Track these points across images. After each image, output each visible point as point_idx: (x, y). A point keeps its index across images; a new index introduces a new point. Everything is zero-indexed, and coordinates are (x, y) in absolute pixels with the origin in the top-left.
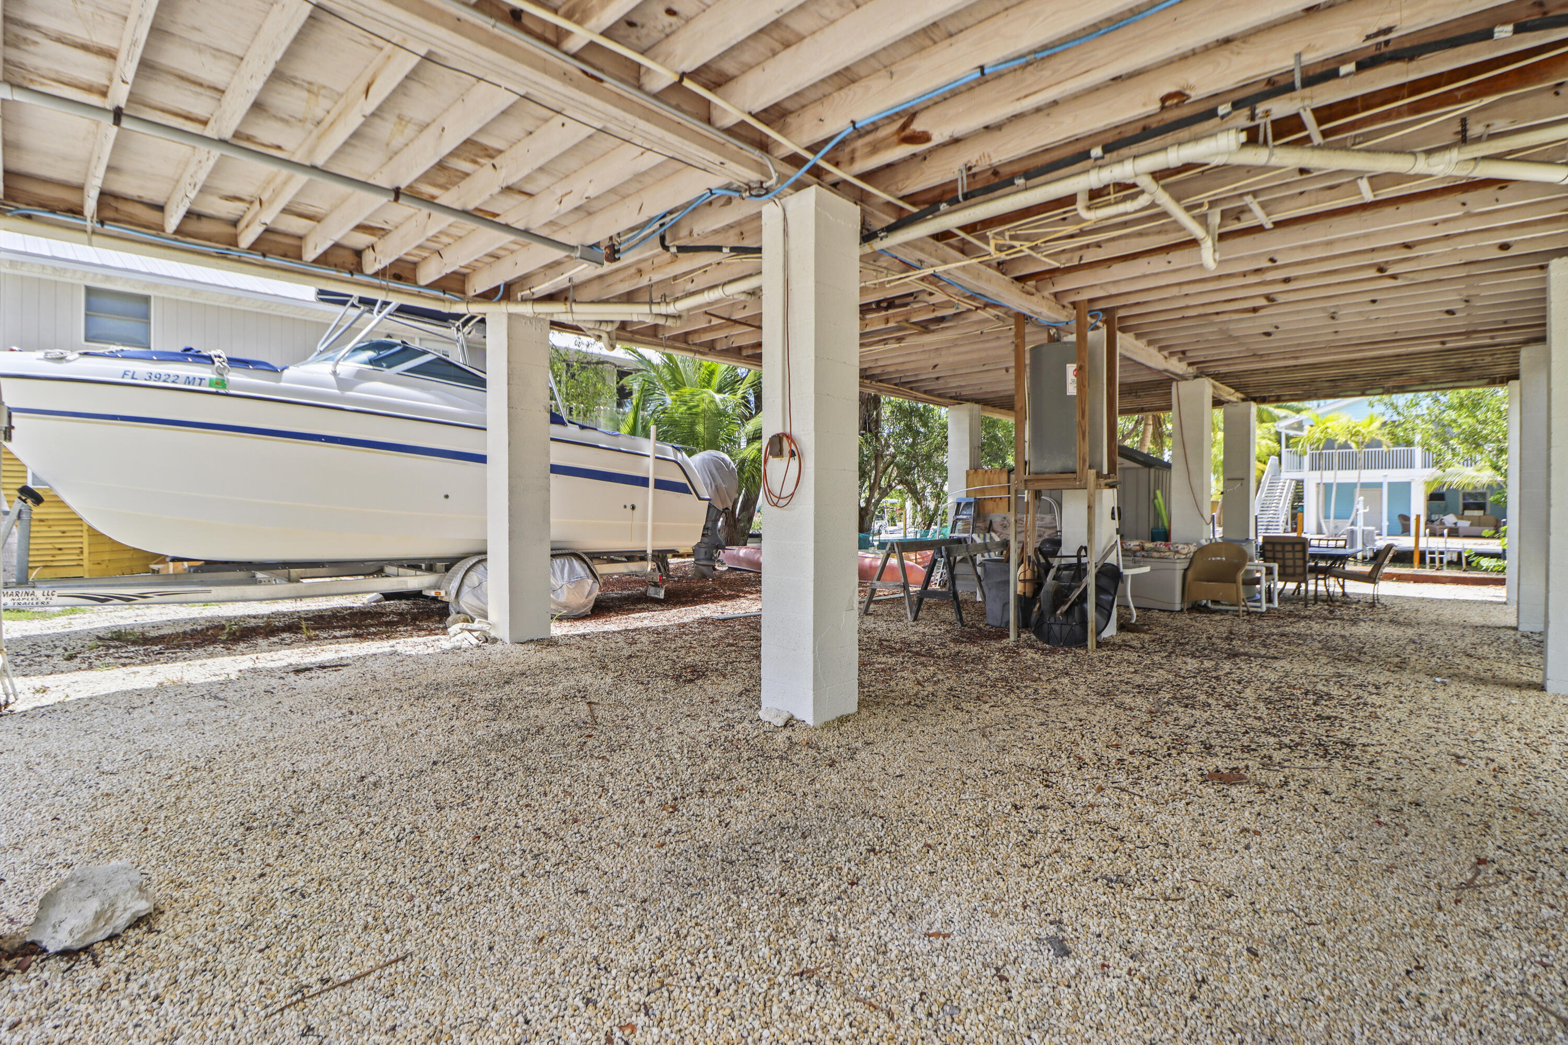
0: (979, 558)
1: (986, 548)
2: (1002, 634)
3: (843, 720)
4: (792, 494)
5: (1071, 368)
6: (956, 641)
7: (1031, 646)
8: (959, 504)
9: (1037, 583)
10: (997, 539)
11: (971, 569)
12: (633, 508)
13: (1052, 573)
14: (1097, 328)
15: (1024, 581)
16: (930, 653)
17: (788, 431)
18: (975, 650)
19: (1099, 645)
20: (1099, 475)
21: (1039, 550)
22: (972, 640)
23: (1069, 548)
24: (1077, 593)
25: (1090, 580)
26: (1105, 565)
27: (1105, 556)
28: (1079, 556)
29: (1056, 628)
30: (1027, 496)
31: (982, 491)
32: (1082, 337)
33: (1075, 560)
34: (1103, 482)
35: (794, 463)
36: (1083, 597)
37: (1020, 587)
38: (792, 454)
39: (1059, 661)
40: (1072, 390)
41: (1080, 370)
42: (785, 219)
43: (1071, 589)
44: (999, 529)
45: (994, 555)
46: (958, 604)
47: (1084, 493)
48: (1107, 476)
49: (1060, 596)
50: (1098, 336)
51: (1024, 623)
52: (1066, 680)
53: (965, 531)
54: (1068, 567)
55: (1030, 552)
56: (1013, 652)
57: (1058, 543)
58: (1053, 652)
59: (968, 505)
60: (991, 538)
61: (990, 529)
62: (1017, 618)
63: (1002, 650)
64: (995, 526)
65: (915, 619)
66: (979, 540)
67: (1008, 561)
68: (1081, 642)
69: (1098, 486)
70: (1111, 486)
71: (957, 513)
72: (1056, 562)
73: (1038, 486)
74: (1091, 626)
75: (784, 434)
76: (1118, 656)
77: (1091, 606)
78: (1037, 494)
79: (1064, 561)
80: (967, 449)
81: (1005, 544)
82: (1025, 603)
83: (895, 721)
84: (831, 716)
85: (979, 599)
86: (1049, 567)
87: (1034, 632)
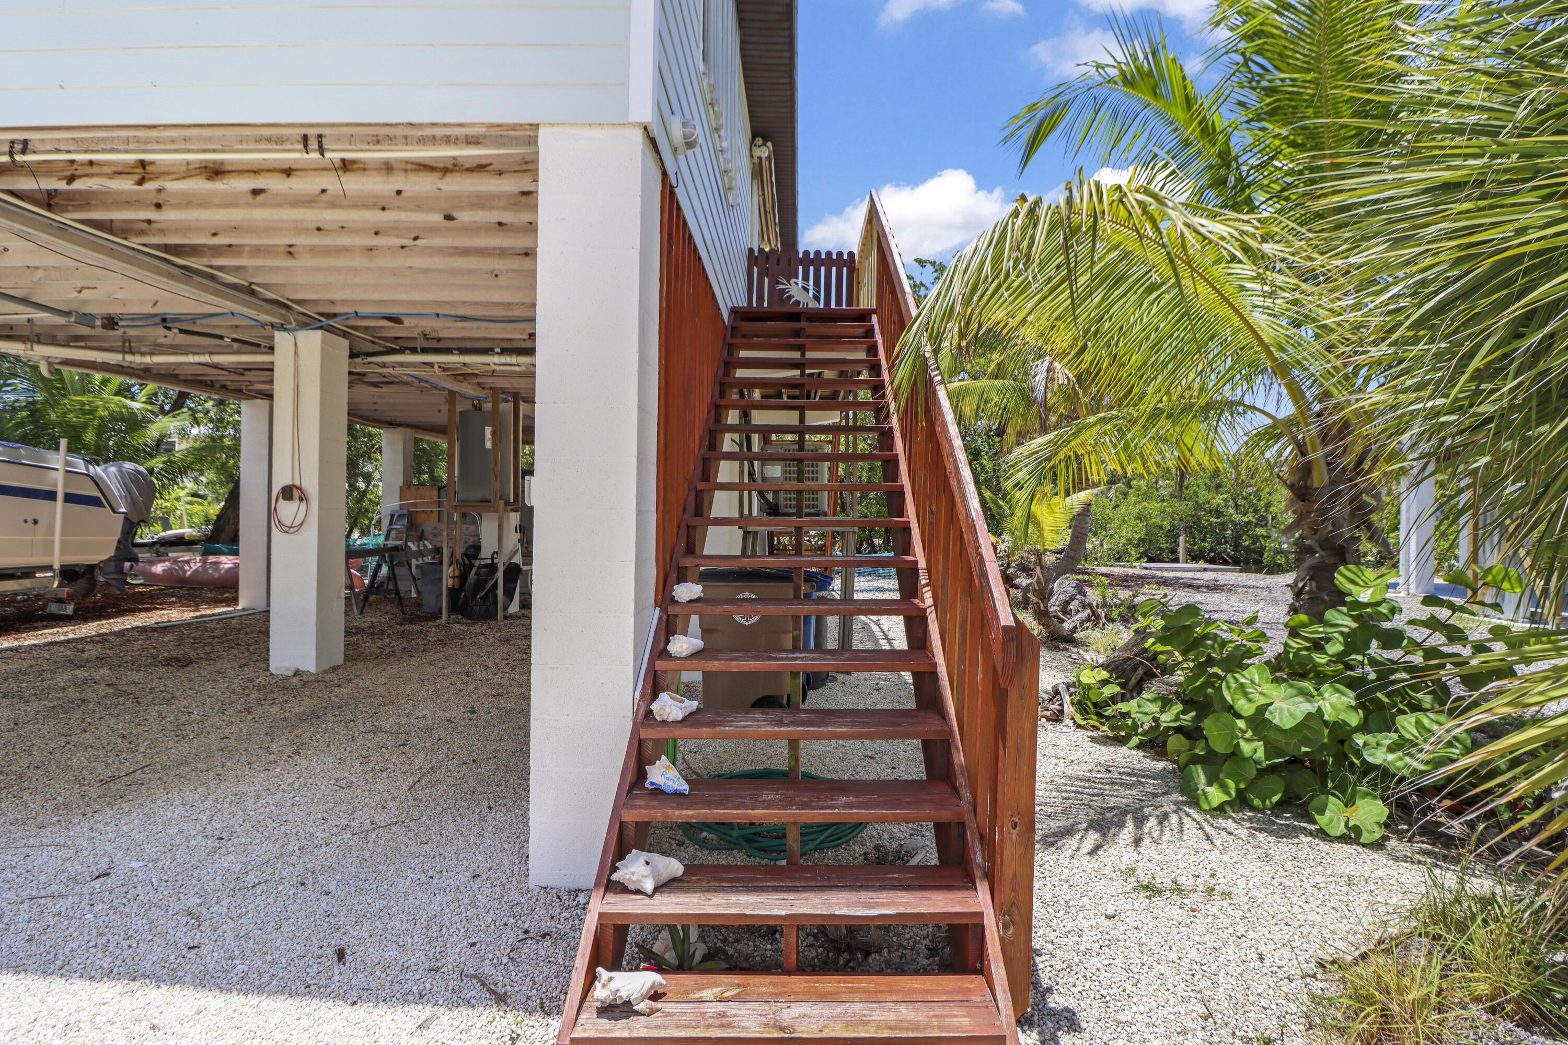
0: (414, 562)
1: (421, 554)
2: (436, 616)
3: (335, 669)
4: (301, 524)
5: (488, 430)
6: (401, 624)
7: (458, 623)
8: (392, 516)
9: (463, 577)
10: (430, 546)
11: (407, 571)
12: (36, 522)
13: (474, 571)
14: (507, 401)
15: (453, 577)
16: (382, 632)
17: (297, 483)
18: (417, 628)
19: (505, 617)
20: (507, 503)
21: (465, 555)
22: (412, 622)
23: (486, 552)
24: (491, 583)
25: (500, 575)
26: (511, 564)
27: (512, 557)
28: (492, 558)
29: (476, 609)
30: (456, 516)
31: (415, 505)
32: (495, 405)
33: (490, 561)
34: (509, 508)
35: (303, 505)
36: (495, 586)
37: (450, 582)
38: (301, 499)
39: (478, 628)
40: (488, 445)
41: (494, 433)
42: (296, 345)
43: (487, 581)
44: (430, 537)
45: (428, 559)
46: (400, 600)
47: (496, 515)
48: (513, 504)
49: (479, 585)
50: (506, 407)
51: (454, 608)
52: (482, 637)
53: (398, 539)
54: (486, 566)
55: (458, 556)
56: (446, 627)
57: (478, 548)
58: (473, 624)
59: (401, 516)
60: (425, 546)
61: (421, 537)
62: (448, 603)
63: (437, 627)
64: (426, 535)
65: (361, 613)
66: (414, 548)
67: (441, 563)
68: (494, 617)
69: (506, 511)
70: (516, 511)
71: (391, 523)
72: (477, 563)
73: (464, 510)
74: (500, 605)
75: (294, 486)
76: (518, 622)
77: (500, 591)
78: (464, 515)
79: (483, 562)
80: (400, 467)
81: (438, 551)
82: (453, 593)
83: (371, 666)
84: (326, 666)
85: (414, 595)
86: (471, 566)
87: (461, 614)
